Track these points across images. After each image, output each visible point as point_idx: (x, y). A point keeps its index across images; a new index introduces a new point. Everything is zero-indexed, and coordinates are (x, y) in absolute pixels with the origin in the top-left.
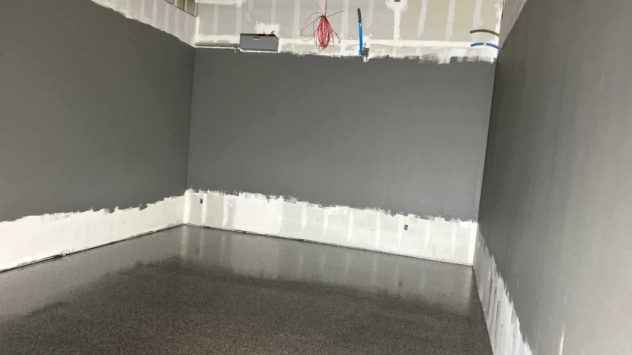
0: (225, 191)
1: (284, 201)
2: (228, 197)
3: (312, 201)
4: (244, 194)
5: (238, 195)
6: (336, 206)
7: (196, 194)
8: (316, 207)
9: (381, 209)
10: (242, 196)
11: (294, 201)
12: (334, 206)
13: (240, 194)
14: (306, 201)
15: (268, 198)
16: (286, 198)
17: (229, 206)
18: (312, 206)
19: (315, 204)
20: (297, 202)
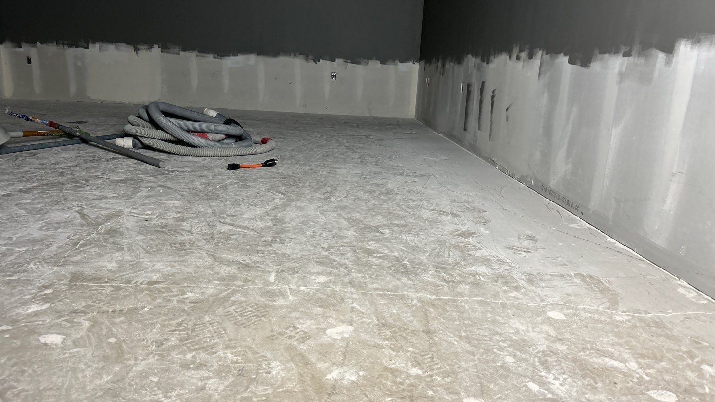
0: (65, 42)
1: (162, 52)
2: (71, 52)
3: (203, 50)
5: (88, 48)
6: (239, 54)
7: (18, 49)
8: (210, 58)
9: (300, 54)
10: (95, 49)
11: (177, 52)
12: (235, 55)
14: (194, 49)
15: (136, 49)
16: (164, 48)
17: (76, 65)
18: (204, 57)
19: (208, 53)
20: (182, 53)
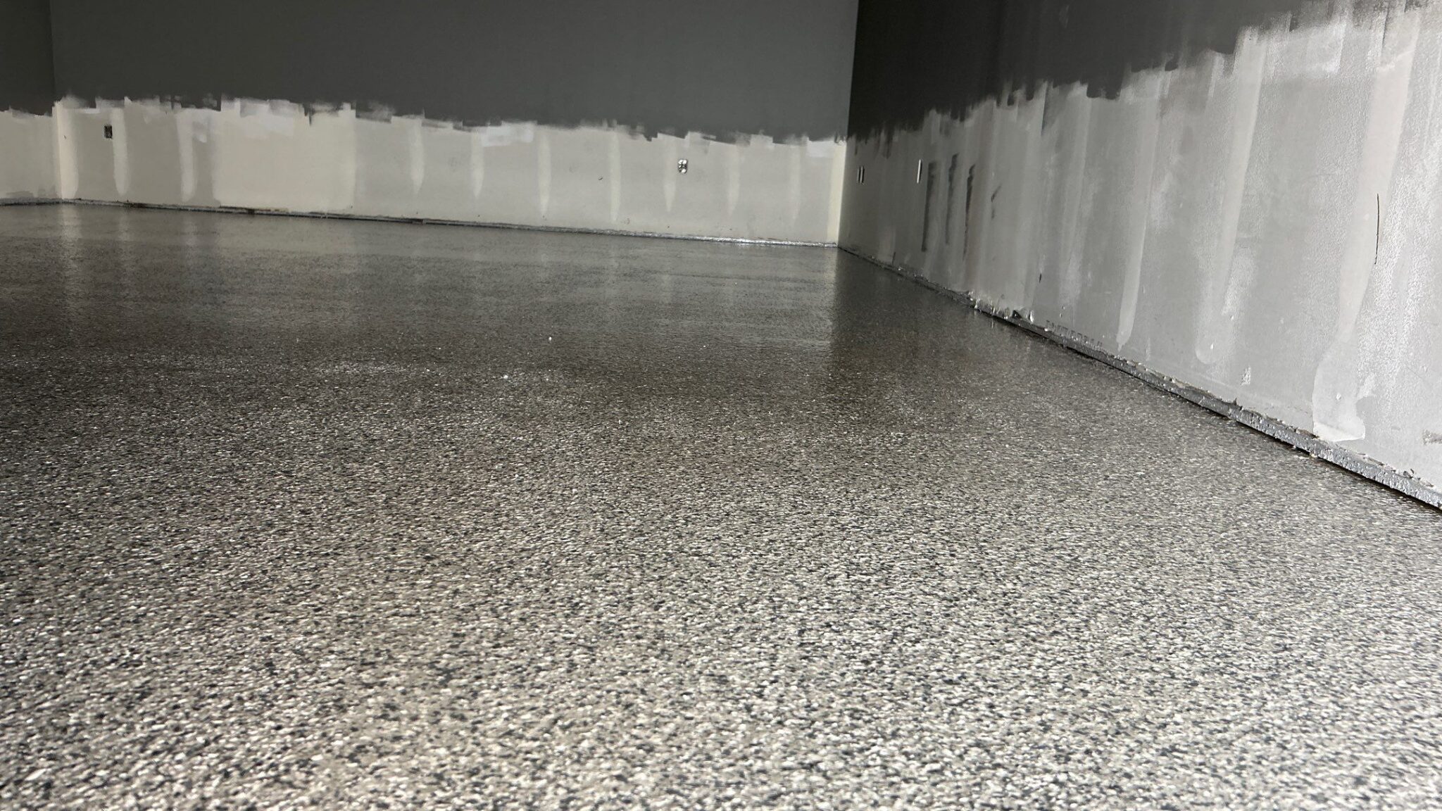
0: (177, 98)
1: (358, 116)
2: (187, 117)
3: (435, 113)
4: (237, 104)
5: (218, 109)
6: (503, 122)
7: (89, 111)
8: (447, 129)
9: (620, 123)
10: (232, 110)
11: (386, 117)
12: (496, 123)
13: (224, 104)
14: (417, 113)
15: (309, 112)
16: (362, 109)
17: (195, 140)
18: (437, 126)
19: (445, 120)
20: (395, 119)
